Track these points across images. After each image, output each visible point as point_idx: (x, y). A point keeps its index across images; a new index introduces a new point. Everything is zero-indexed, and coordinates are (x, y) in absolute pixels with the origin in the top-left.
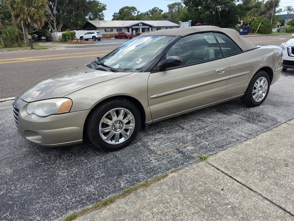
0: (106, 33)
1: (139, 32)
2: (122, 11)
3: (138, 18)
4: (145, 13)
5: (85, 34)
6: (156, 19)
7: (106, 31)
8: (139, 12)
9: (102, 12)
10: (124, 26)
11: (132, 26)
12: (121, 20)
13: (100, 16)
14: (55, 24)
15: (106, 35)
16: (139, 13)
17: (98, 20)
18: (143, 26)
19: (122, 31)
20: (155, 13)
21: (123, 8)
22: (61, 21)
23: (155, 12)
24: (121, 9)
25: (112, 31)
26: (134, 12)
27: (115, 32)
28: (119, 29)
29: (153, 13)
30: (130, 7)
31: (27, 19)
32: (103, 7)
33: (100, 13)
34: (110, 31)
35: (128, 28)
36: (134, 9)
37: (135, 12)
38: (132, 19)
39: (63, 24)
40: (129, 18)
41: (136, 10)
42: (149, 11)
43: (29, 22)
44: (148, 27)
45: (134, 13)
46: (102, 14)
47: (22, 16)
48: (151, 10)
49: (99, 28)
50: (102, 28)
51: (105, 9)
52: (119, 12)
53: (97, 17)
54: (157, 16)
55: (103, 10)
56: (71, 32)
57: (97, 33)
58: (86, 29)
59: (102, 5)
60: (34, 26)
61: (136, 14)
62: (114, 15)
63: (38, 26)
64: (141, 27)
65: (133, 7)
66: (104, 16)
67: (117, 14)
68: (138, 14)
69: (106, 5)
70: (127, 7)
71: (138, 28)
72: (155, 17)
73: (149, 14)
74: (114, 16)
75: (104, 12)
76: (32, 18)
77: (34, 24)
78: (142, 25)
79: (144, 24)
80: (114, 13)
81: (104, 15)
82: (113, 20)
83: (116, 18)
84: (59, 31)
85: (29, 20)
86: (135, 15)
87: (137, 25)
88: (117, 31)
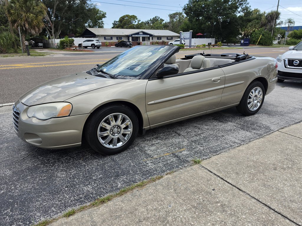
0: (105, 41)
1: (140, 41)
2: (122, 19)
3: (138, 27)
4: (146, 22)
5: (84, 42)
6: (157, 28)
7: (105, 39)
8: (139, 21)
9: (102, 20)
10: (124, 34)
11: (132, 35)
12: (121, 28)
13: (100, 24)
14: (53, 31)
15: (106, 43)
16: (140, 22)
17: (98, 27)
20: (156, 23)
21: (124, 16)
22: (59, 27)
23: (156, 21)
24: (121, 17)
25: (112, 39)
26: (134, 20)
27: (115, 40)
28: (119, 37)
29: (154, 22)
30: (130, 15)
31: (24, 25)
32: (103, 15)
33: (100, 21)
35: (128, 37)
36: (134, 17)
37: (136, 20)
38: (133, 27)
39: (62, 31)
40: (130, 27)
41: (137, 19)
42: (150, 20)
45: (135, 22)
46: (102, 22)
47: (19, 21)
48: (152, 19)
49: (98, 36)
50: (102, 36)
51: (105, 17)
52: (119, 20)
53: (96, 25)
54: (158, 25)
55: (103, 18)
56: (70, 39)
57: (96, 40)
58: (85, 36)
59: (102, 13)
60: (31, 32)
61: (137, 23)
62: (114, 23)
63: (36, 33)
64: (142, 36)
65: (134, 16)
66: (104, 24)
67: (117, 22)
68: (138, 23)
69: (105, 13)
70: (127, 16)
71: (138, 37)
72: (156, 26)
73: (150, 23)
74: (114, 24)
76: (29, 24)
77: (32, 30)
78: (142, 34)
79: (144, 33)
80: (114, 21)
81: (104, 22)
82: (113, 28)
83: (116, 26)
84: (56, 38)
85: (27, 26)
86: (135, 24)
87: (138, 34)
88: (117, 39)
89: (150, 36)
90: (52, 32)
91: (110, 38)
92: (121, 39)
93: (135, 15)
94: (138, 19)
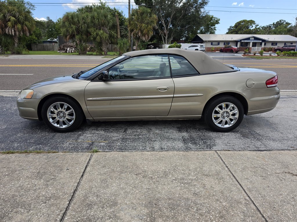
0: (212, 46)
1: (249, 46)
2: (238, 25)
4: (267, 26)
5: (189, 47)
6: (280, 33)
7: (212, 44)
8: (257, 25)
9: (215, 26)
10: (232, 40)
11: (241, 40)
12: (235, 34)
13: (212, 30)
15: (211, 48)
16: (258, 27)
17: (209, 33)
18: (255, 40)
19: (229, 45)
20: (279, 27)
21: (240, 21)
22: (172, 34)
23: (279, 26)
24: (237, 23)
25: (219, 44)
26: (251, 25)
27: (222, 46)
28: (227, 43)
29: (277, 26)
30: (248, 20)
31: (138, 33)
32: (217, 21)
33: (213, 27)
34: (217, 44)
35: (236, 42)
36: (252, 22)
37: (253, 25)
38: (250, 32)
39: (173, 38)
40: (245, 32)
41: (254, 24)
42: (272, 24)
43: (139, 35)
44: (261, 41)
45: (251, 27)
46: (215, 28)
47: (135, 30)
48: (275, 23)
49: (206, 41)
50: (209, 41)
51: (219, 23)
52: (235, 25)
53: (208, 31)
54: (281, 30)
55: (216, 24)
56: (177, 45)
57: (200, 46)
58: (193, 42)
59: (216, 19)
60: (142, 38)
61: (254, 28)
62: (230, 28)
63: (146, 39)
64: (253, 41)
65: (251, 20)
66: (216, 30)
67: (232, 27)
68: (256, 27)
69: (219, 19)
70: (244, 21)
71: (249, 42)
72: (279, 30)
73: (272, 27)
74: (229, 30)
75: (216, 25)
76: (142, 32)
77: (143, 37)
78: (253, 39)
79: (256, 38)
80: (230, 27)
81: (216, 29)
82: (227, 33)
83: (231, 31)
84: (168, 43)
85: (140, 34)
86: (251, 29)
87: (248, 39)
88: (224, 44)
89: (262, 42)
90: (165, 38)
91: (217, 43)
92: (228, 45)
93: (253, 20)
94: (256, 24)
